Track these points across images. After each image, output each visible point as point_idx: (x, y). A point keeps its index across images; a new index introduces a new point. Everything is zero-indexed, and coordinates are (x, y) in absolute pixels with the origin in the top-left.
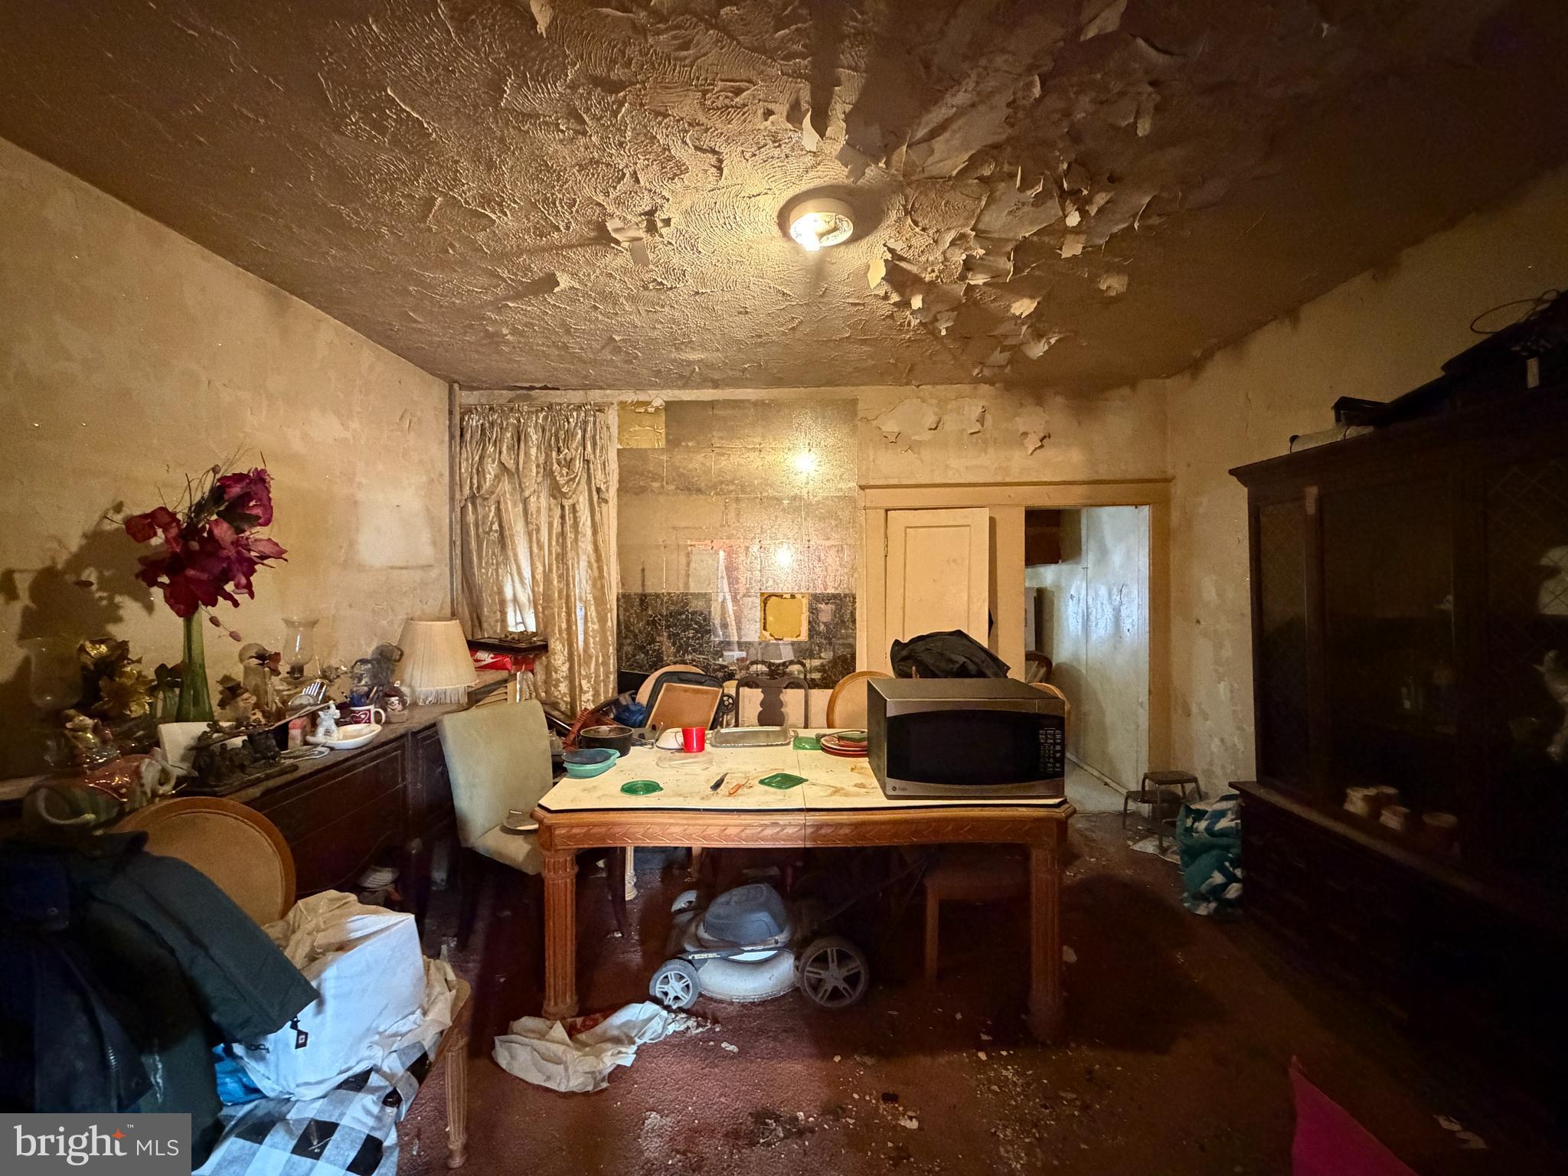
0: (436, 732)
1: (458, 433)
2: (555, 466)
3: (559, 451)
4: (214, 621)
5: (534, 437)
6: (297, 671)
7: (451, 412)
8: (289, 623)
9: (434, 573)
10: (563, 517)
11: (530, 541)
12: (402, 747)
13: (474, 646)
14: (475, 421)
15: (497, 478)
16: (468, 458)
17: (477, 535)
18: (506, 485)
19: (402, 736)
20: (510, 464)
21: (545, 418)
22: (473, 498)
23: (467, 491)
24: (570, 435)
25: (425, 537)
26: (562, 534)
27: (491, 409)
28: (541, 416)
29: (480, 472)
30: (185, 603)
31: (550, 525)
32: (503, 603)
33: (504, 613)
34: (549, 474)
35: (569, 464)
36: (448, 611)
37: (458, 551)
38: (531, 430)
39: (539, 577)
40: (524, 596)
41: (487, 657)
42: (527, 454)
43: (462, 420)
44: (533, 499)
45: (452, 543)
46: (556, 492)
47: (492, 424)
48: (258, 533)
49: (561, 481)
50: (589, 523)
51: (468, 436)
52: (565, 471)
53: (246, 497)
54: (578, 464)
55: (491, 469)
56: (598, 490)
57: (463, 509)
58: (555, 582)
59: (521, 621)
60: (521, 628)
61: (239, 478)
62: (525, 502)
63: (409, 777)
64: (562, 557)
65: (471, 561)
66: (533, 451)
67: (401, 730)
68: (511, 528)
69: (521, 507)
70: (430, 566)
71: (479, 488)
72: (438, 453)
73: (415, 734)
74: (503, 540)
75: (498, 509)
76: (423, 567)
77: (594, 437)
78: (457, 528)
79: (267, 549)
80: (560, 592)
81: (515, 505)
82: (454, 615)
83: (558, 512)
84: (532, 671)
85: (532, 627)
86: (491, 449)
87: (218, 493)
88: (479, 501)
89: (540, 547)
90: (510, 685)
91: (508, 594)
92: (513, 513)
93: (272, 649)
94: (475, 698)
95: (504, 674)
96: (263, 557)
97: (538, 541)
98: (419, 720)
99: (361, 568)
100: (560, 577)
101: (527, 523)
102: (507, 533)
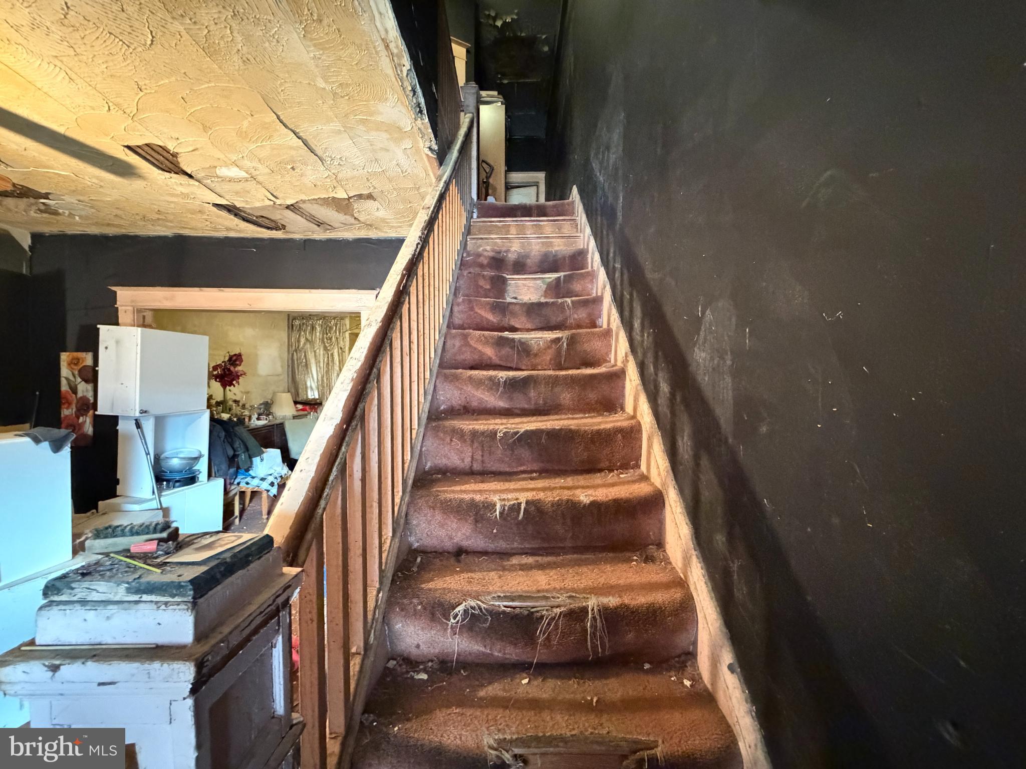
0: (283, 426)
1: (291, 327)
2: (325, 340)
3: (327, 334)
4: (230, 390)
5: (318, 329)
6: (244, 405)
7: (288, 319)
8: (242, 392)
9: (281, 377)
10: (328, 357)
11: (317, 366)
12: (273, 428)
13: (296, 403)
14: (297, 322)
15: (305, 344)
16: (295, 335)
17: (297, 363)
18: (308, 346)
19: (273, 425)
20: (310, 338)
21: (322, 322)
22: (296, 351)
23: (294, 347)
24: (331, 328)
25: (279, 364)
26: (328, 364)
27: (303, 318)
28: (321, 321)
29: (299, 341)
30: (224, 386)
31: (324, 360)
32: (306, 388)
33: (307, 392)
34: (323, 342)
35: (331, 339)
36: (287, 390)
37: (291, 369)
38: (317, 326)
39: (320, 379)
40: (314, 386)
41: (300, 407)
42: (316, 335)
43: (292, 322)
44: (318, 351)
45: (288, 366)
46: (325, 348)
47: (303, 324)
48: (239, 368)
49: (327, 345)
50: (338, 359)
51: (295, 328)
52: (329, 341)
53: (236, 360)
54: (334, 339)
55: (303, 340)
56: (341, 348)
57: (293, 355)
58: (325, 381)
59: (313, 395)
60: (313, 397)
61: (235, 355)
62: (315, 352)
63: (275, 437)
64: (327, 372)
65: (295, 373)
66: (318, 334)
67: (273, 423)
68: (309, 361)
69: (313, 353)
70: (281, 375)
71: (298, 347)
72: (284, 335)
73: (277, 425)
74: (307, 365)
75: (305, 356)
76: (278, 375)
77: (340, 329)
78: (290, 362)
79: (242, 373)
80: (327, 384)
81: (311, 353)
82: (289, 392)
83: (327, 356)
84: (317, 412)
85: (317, 397)
86: (303, 333)
87: (231, 358)
88: (298, 351)
89: (320, 368)
90: (308, 417)
91: (309, 384)
92: (311, 356)
93: (238, 399)
94: (294, 417)
95: (306, 412)
96: (242, 375)
97: (319, 366)
98: (278, 422)
99: (259, 376)
100: (327, 379)
101: (316, 359)
102: (308, 362)
